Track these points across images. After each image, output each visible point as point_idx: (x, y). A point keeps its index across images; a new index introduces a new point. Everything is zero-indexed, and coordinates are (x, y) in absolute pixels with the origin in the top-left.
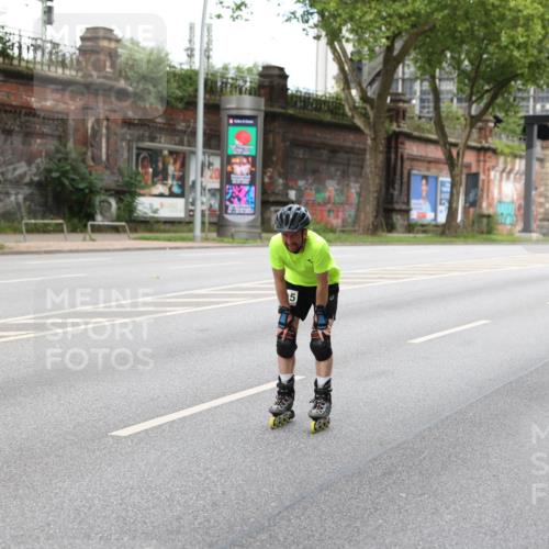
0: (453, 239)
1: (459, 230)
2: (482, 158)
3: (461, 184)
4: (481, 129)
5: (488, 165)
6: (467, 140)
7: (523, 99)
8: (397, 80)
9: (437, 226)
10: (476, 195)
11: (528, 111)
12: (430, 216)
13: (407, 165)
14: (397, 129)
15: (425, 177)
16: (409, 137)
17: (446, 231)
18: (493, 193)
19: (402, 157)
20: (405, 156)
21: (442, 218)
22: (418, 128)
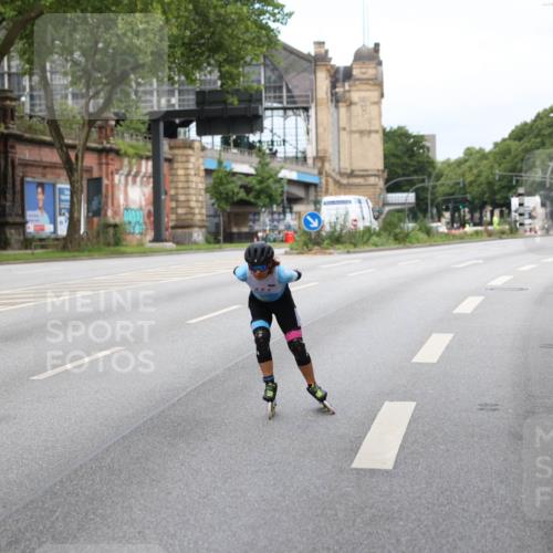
0: (76, 254)
1: (82, 243)
2: (104, 161)
3: (82, 191)
4: (101, 128)
5: (111, 168)
6: (86, 140)
7: (145, 93)
8: (3, 75)
9: (57, 239)
10: (100, 203)
11: (152, 107)
12: (49, 228)
13: (19, 172)
14: (6, 131)
15: (41, 185)
16: (20, 139)
17: (68, 246)
18: (119, 200)
19: (13, 162)
20: (17, 162)
21: (63, 230)
22: (30, 129)
